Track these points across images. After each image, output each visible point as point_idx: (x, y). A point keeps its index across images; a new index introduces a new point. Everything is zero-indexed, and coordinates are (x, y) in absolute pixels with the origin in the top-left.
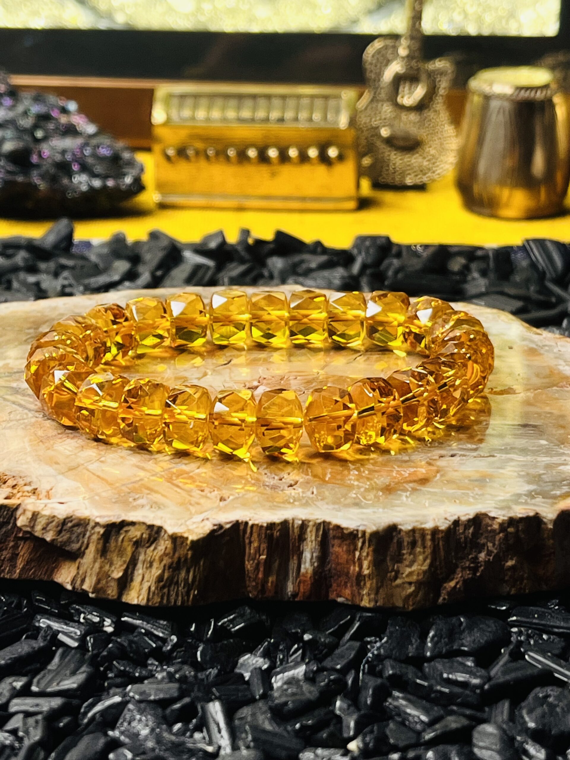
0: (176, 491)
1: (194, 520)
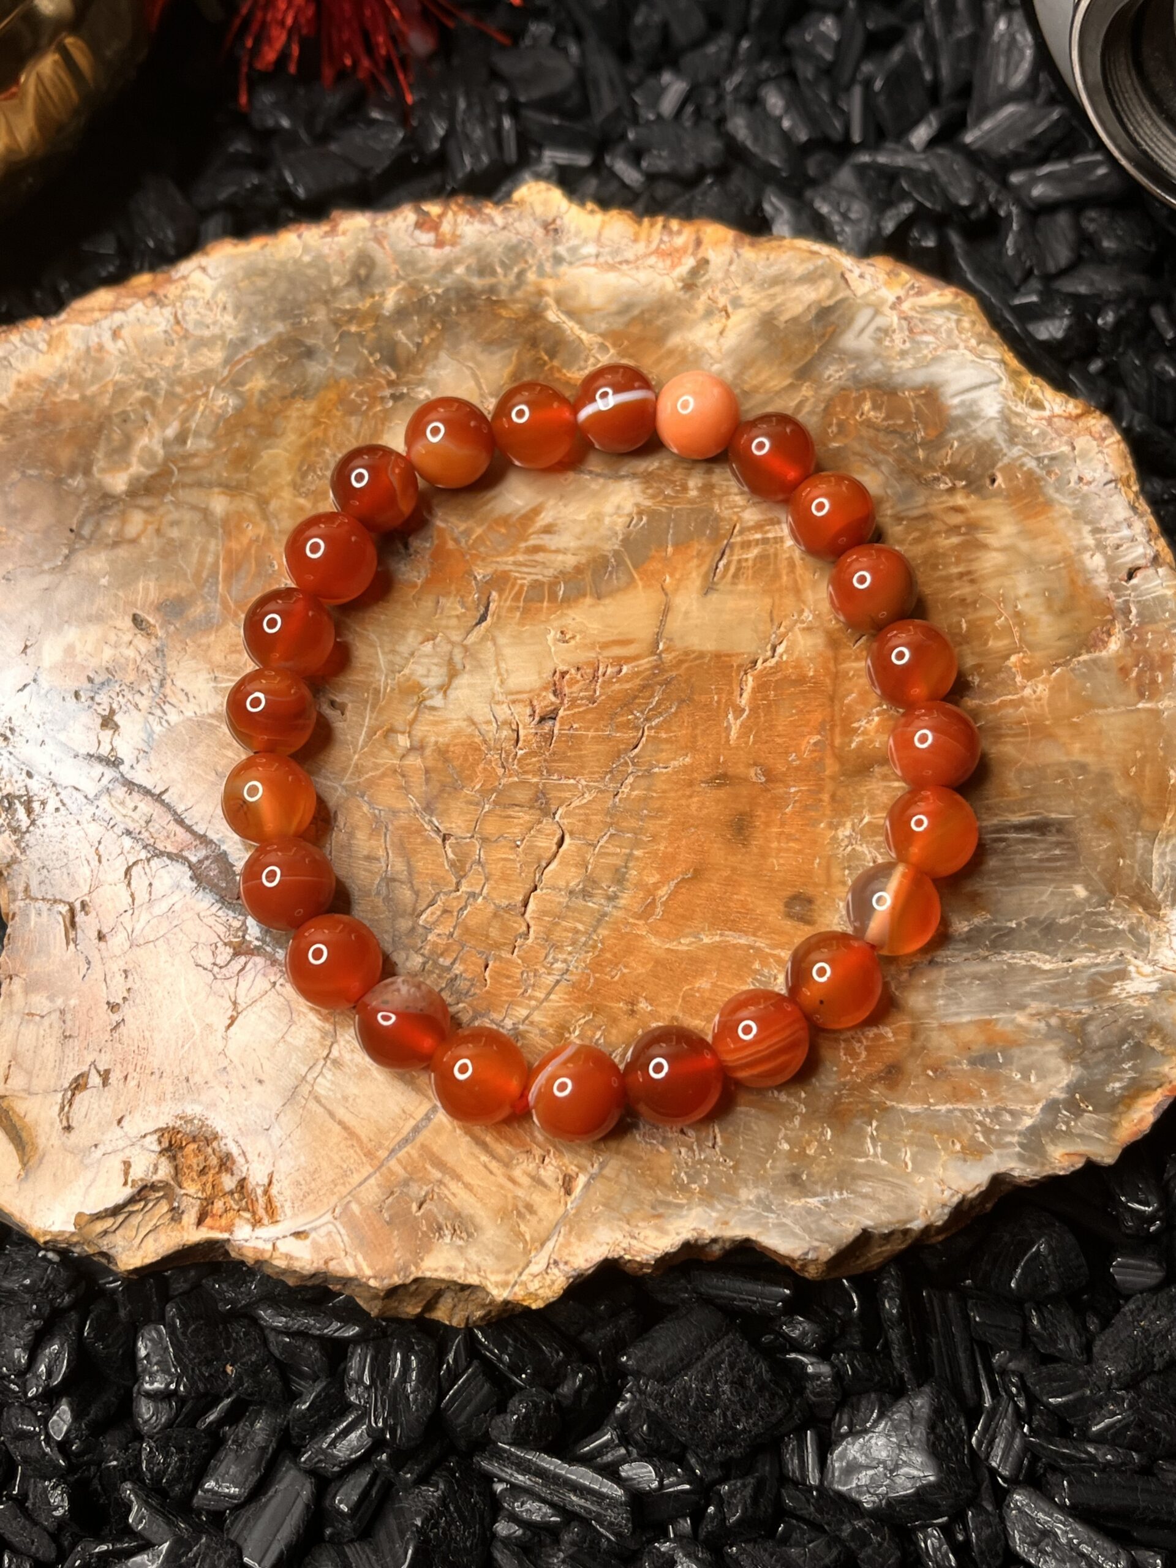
0: (485, 1166)
1: (534, 1268)
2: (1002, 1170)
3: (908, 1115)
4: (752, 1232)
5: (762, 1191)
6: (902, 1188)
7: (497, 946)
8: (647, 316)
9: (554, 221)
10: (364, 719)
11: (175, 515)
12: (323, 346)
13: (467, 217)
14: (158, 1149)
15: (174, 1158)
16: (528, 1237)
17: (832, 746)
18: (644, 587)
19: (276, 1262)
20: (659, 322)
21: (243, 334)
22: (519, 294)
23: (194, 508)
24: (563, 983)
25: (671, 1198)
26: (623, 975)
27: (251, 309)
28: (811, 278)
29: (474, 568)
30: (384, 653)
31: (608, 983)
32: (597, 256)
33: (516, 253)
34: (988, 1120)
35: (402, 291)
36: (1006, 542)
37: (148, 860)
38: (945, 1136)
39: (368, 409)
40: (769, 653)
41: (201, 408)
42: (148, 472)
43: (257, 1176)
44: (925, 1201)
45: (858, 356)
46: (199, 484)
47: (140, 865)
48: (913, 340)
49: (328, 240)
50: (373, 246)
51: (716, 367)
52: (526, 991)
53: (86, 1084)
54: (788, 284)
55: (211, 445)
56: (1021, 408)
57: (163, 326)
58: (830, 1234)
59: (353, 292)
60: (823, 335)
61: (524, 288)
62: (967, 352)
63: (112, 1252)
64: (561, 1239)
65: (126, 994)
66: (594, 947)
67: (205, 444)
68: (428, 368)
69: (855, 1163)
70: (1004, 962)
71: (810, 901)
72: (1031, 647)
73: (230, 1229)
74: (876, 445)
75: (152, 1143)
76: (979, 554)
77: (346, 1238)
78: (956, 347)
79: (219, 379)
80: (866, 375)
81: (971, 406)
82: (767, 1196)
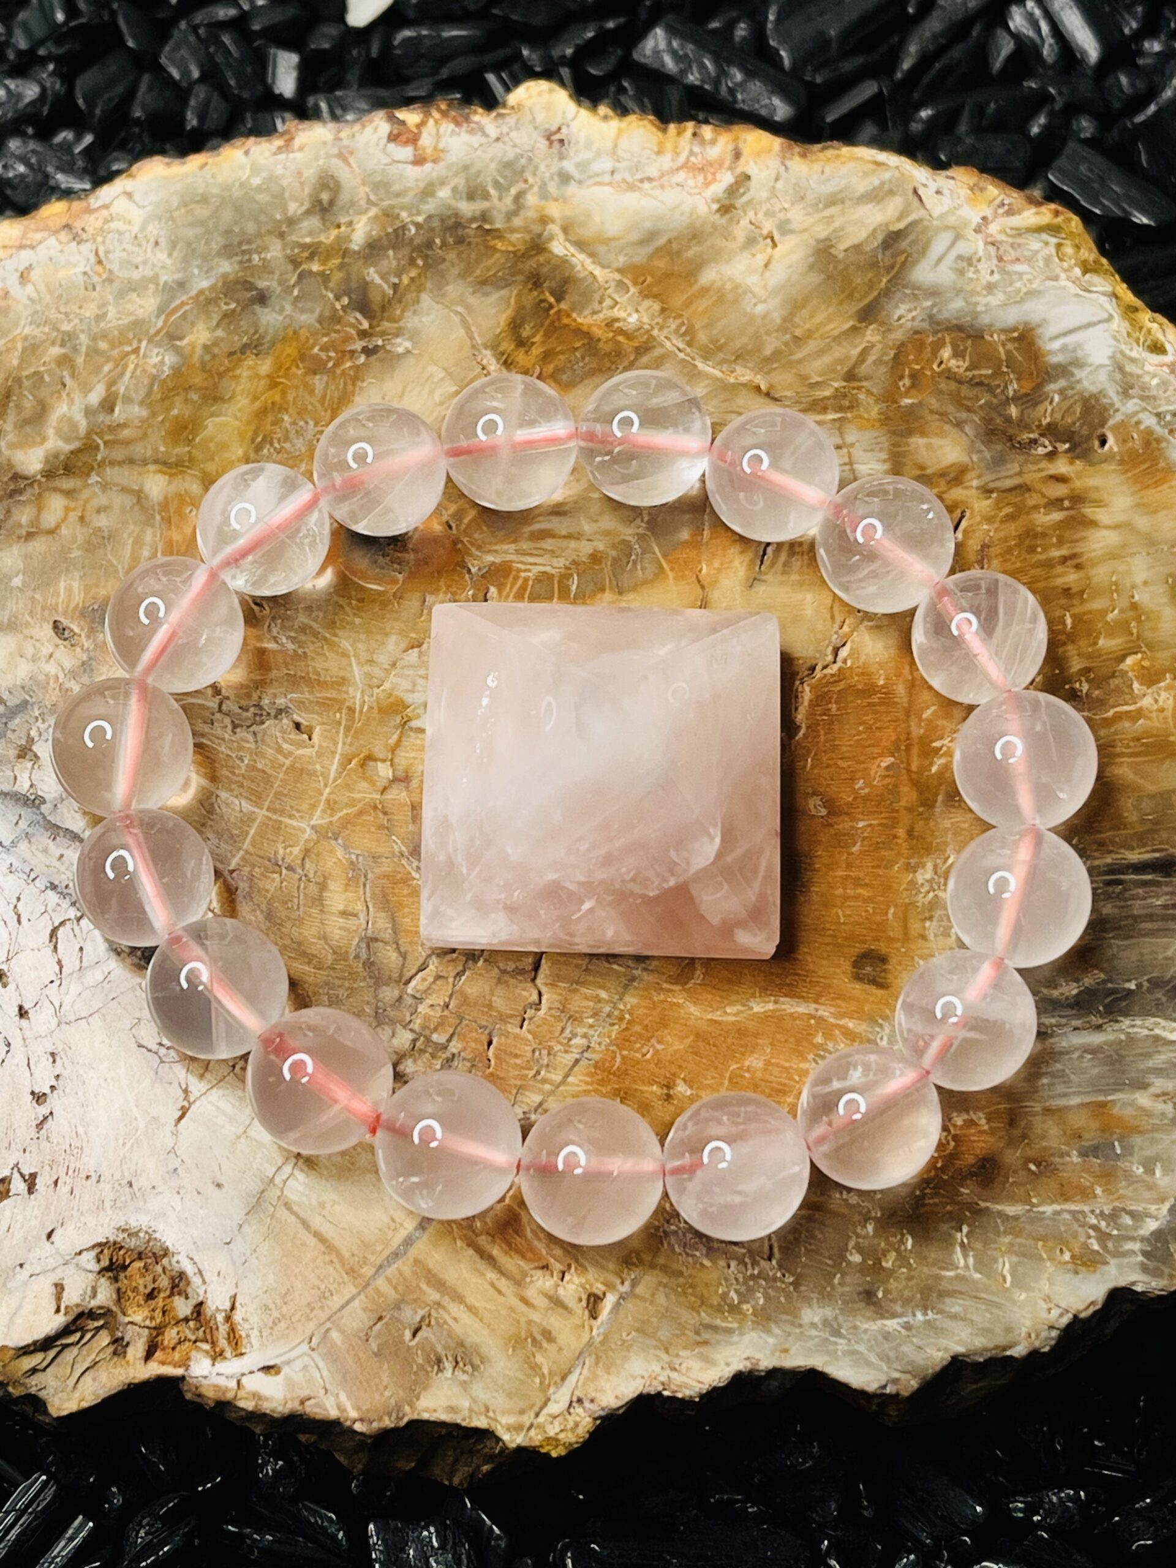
1: (554, 1408)
2: (1122, 1283)
3: (1006, 1218)
4: (818, 1362)
5: (829, 1312)
6: (999, 1306)
7: (503, 1018)
8: (674, 246)
9: (559, 129)
10: (336, 743)
11: (102, 500)
12: (279, 289)
13: (452, 126)
14: (97, 1268)
15: (116, 1279)
16: (545, 1371)
17: (909, 771)
18: (675, 578)
19: (242, 1404)
20: (690, 253)
21: (179, 276)
22: (517, 222)
23: (124, 490)
24: (584, 1062)
25: (718, 1322)
26: (657, 1052)
27: (189, 244)
28: (876, 196)
29: (467, 559)
30: (359, 663)
31: (638, 1062)
32: (613, 173)
33: (513, 170)
34: (1103, 1224)
35: (376, 218)
36: (1121, 518)
37: (79, 919)
38: (1050, 1243)
39: (335, 366)
40: (830, 658)
41: (131, 367)
42: (68, 448)
43: (217, 1301)
44: (1028, 1323)
45: (934, 292)
46: (131, 461)
47: (68, 925)
48: (1003, 271)
49: (282, 156)
50: (335, 161)
51: (760, 309)
52: (538, 1073)
53: (8, 1191)
54: (848, 203)
55: (144, 413)
56: (1137, 352)
57: (81, 268)
58: (911, 1363)
59: (314, 222)
60: (892, 267)
61: (522, 213)
62: (1069, 284)
63: (42, 1394)
64: (585, 1372)
65: (54, 1083)
66: (621, 1019)
67: (137, 412)
68: (407, 314)
69: (939, 1278)
70: (1121, 1030)
71: (883, 960)
72: (1151, 647)
73: (185, 1363)
74: (959, 402)
75: (88, 1260)
76: (1085, 534)
77: (325, 1373)
78: (1056, 278)
79: (152, 331)
80: (945, 315)
81: (1074, 350)
82: (836, 1318)
